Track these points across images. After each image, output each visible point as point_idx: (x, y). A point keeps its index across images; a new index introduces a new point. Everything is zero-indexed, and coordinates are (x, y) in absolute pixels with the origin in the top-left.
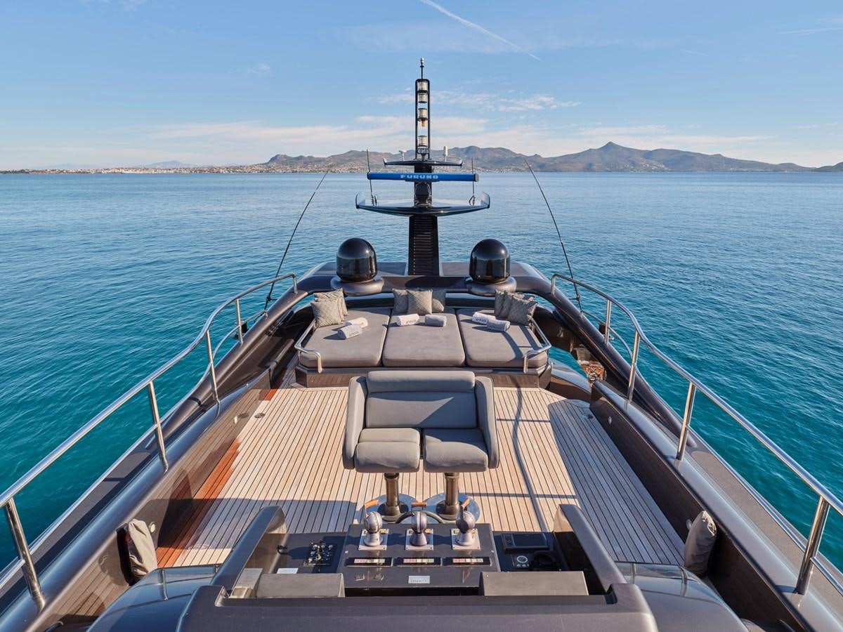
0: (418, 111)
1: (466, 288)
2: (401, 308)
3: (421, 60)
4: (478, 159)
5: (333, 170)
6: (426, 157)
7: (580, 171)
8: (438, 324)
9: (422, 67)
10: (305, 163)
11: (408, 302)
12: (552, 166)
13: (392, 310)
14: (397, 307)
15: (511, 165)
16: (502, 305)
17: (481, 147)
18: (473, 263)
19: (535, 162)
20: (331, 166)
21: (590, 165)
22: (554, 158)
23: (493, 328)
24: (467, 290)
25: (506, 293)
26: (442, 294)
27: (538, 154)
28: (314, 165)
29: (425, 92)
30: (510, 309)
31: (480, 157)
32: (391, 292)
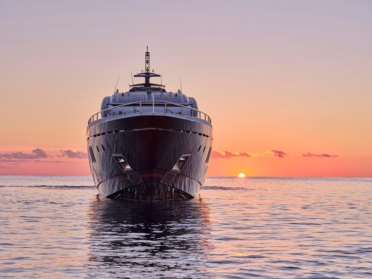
3: (147, 47)
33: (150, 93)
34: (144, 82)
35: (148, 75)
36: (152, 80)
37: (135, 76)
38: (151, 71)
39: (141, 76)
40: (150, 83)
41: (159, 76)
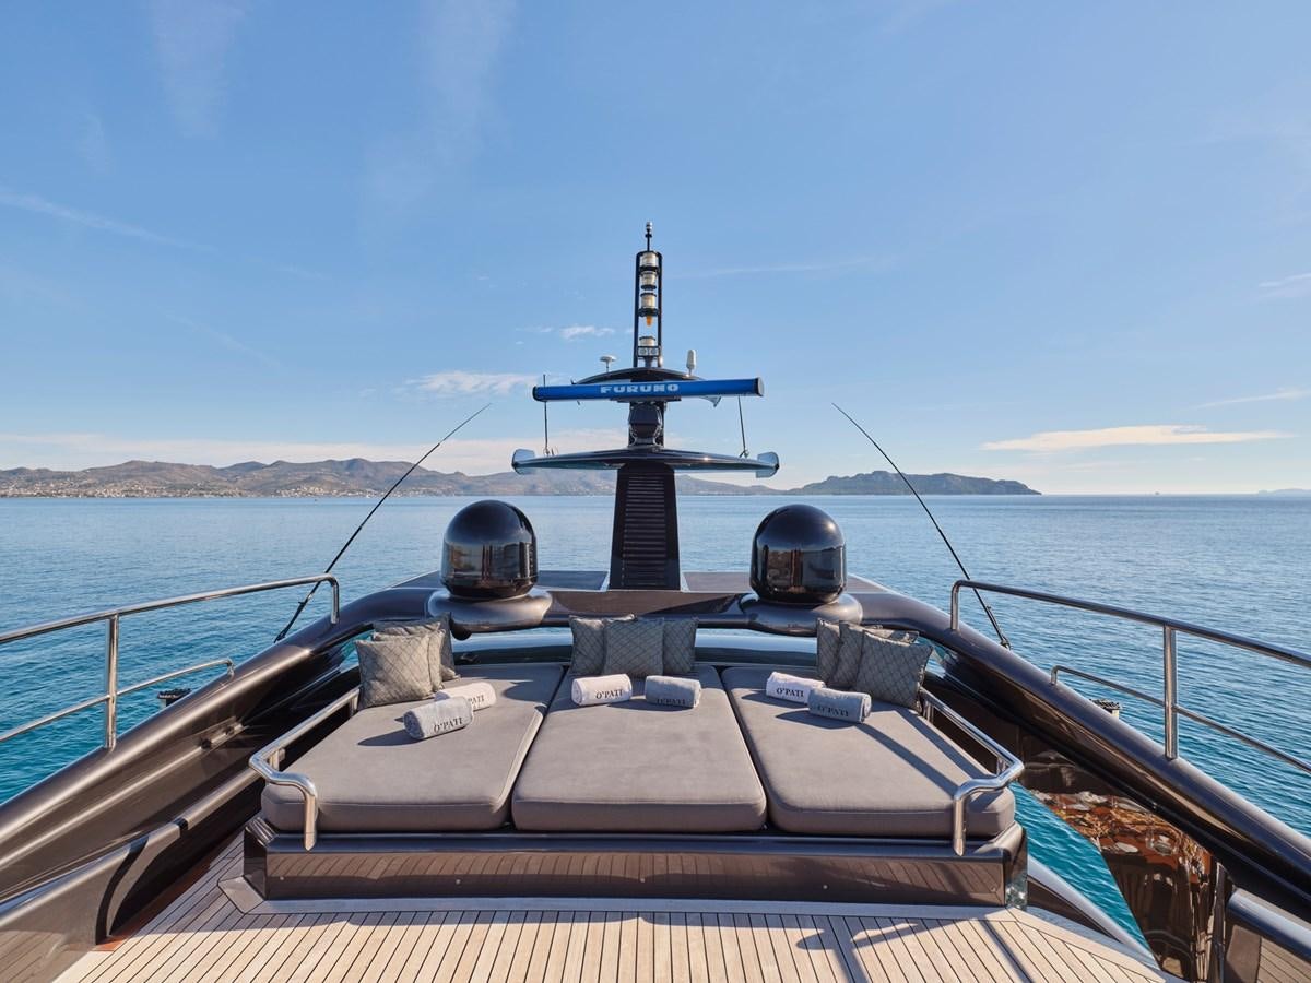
0: (640, 298)
1: (744, 616)
2: (588, 662)
3: (648, 225)
4: (367, 477)
5: (90, 493)
6: (654, 364)
7: (521, 494)
8: (680, 703)
9: (648, 236)
10: (28, 481)
11: (604, 648)
12: (482, 487)
13: (566, 668)
14: (578, 660)
15: (421, 486)
16: (837, 655)
17: (372, 460)
18: (760, 560)
19: (456, 482)
20: (88, 486)
21: (534, 487)
22: (484, 478)
23: (826, 714)
24: (747, 621)
25: (844, 626)
26: (687, 629)
27: (460, 471)
28: (48, 484)
29: (653, 269)
30: (859, 664)
31: (371, 475)
32: (566, 625)
39: (603, 395)
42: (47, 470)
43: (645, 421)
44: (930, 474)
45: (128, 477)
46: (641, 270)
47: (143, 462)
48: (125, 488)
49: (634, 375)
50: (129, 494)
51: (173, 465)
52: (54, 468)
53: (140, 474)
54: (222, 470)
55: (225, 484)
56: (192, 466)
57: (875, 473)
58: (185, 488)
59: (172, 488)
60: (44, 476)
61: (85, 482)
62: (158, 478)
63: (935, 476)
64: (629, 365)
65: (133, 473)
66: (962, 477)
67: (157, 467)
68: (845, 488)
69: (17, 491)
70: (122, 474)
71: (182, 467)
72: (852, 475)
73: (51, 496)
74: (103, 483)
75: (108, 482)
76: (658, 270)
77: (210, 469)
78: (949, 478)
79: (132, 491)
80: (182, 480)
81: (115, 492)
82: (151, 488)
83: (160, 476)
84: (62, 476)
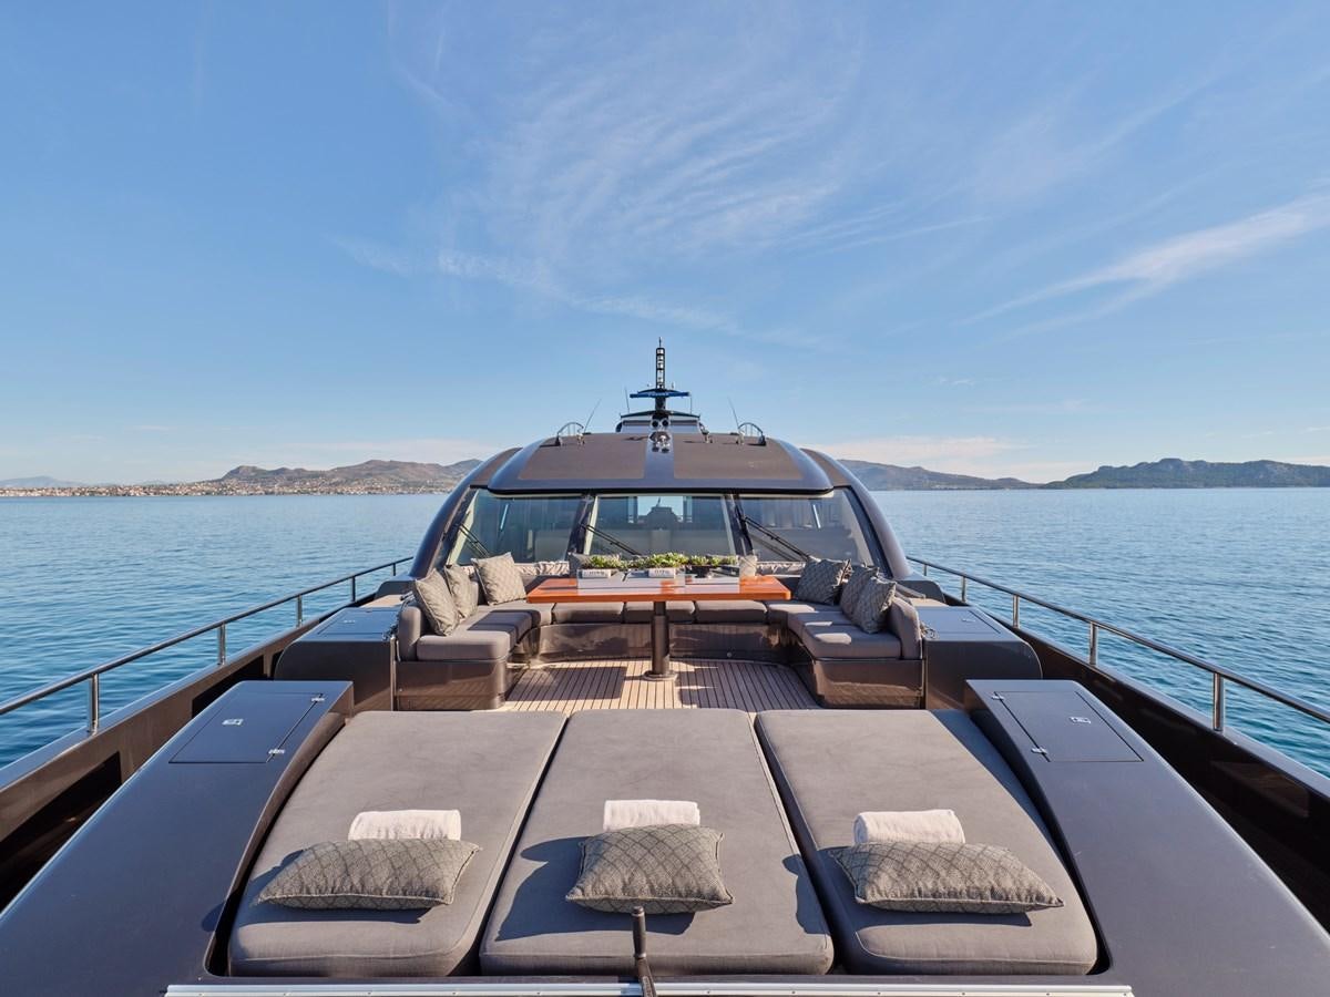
5: (339, 490)
6: (662, 387)
10: (289, 480)
28: (305, 482)
33: (664, 437)
34: (653, 409)
35: (660, 394)
36: (671, 404)
37: (632, 396)
38: (668, 387)
39: (646, 396)
40: (667, 409)
41: (686, 394)
42: (303, 470)
43: (660, 402)
44: (1242, 462)
45: (369, 475)
46: (658, 355)
47: (381, 462)
48: (367, 486)
49: (657, 390)
50: (371, 491)
51: (406, 463)
52: (309, 468)
53: (378, 472)
54: (447, 467)
55: (450, 481)
56: (422, 465)
57: (1163, 461)
58: (417, 485)
59: (406, 485)
60: (300, 475)
61: (334, 480)
62: (392, 476)
63: (1246, 463)
64: (654, 387)
65: (374, 472)
66: (1289, 466)
67: (392, 466)
68: (1121, 481)
69: (281, 490)
70: (364, 473)
71: (413, 465)
72: (1131, 464)
73: (308, 493)
74: (348, 482)
75: (352, 481)
76: (663, 355)
77: (437, 467)
78: (1268, 466)
79: (372, 488)
80: (413, 478)
81: (358, 488)
82: (388, 485)
83: (396, 475)
84: (315, 475)
